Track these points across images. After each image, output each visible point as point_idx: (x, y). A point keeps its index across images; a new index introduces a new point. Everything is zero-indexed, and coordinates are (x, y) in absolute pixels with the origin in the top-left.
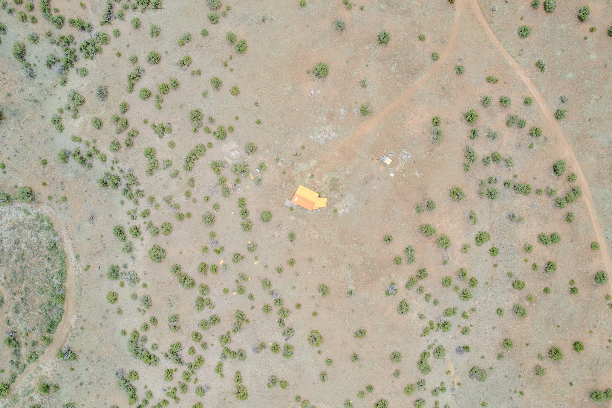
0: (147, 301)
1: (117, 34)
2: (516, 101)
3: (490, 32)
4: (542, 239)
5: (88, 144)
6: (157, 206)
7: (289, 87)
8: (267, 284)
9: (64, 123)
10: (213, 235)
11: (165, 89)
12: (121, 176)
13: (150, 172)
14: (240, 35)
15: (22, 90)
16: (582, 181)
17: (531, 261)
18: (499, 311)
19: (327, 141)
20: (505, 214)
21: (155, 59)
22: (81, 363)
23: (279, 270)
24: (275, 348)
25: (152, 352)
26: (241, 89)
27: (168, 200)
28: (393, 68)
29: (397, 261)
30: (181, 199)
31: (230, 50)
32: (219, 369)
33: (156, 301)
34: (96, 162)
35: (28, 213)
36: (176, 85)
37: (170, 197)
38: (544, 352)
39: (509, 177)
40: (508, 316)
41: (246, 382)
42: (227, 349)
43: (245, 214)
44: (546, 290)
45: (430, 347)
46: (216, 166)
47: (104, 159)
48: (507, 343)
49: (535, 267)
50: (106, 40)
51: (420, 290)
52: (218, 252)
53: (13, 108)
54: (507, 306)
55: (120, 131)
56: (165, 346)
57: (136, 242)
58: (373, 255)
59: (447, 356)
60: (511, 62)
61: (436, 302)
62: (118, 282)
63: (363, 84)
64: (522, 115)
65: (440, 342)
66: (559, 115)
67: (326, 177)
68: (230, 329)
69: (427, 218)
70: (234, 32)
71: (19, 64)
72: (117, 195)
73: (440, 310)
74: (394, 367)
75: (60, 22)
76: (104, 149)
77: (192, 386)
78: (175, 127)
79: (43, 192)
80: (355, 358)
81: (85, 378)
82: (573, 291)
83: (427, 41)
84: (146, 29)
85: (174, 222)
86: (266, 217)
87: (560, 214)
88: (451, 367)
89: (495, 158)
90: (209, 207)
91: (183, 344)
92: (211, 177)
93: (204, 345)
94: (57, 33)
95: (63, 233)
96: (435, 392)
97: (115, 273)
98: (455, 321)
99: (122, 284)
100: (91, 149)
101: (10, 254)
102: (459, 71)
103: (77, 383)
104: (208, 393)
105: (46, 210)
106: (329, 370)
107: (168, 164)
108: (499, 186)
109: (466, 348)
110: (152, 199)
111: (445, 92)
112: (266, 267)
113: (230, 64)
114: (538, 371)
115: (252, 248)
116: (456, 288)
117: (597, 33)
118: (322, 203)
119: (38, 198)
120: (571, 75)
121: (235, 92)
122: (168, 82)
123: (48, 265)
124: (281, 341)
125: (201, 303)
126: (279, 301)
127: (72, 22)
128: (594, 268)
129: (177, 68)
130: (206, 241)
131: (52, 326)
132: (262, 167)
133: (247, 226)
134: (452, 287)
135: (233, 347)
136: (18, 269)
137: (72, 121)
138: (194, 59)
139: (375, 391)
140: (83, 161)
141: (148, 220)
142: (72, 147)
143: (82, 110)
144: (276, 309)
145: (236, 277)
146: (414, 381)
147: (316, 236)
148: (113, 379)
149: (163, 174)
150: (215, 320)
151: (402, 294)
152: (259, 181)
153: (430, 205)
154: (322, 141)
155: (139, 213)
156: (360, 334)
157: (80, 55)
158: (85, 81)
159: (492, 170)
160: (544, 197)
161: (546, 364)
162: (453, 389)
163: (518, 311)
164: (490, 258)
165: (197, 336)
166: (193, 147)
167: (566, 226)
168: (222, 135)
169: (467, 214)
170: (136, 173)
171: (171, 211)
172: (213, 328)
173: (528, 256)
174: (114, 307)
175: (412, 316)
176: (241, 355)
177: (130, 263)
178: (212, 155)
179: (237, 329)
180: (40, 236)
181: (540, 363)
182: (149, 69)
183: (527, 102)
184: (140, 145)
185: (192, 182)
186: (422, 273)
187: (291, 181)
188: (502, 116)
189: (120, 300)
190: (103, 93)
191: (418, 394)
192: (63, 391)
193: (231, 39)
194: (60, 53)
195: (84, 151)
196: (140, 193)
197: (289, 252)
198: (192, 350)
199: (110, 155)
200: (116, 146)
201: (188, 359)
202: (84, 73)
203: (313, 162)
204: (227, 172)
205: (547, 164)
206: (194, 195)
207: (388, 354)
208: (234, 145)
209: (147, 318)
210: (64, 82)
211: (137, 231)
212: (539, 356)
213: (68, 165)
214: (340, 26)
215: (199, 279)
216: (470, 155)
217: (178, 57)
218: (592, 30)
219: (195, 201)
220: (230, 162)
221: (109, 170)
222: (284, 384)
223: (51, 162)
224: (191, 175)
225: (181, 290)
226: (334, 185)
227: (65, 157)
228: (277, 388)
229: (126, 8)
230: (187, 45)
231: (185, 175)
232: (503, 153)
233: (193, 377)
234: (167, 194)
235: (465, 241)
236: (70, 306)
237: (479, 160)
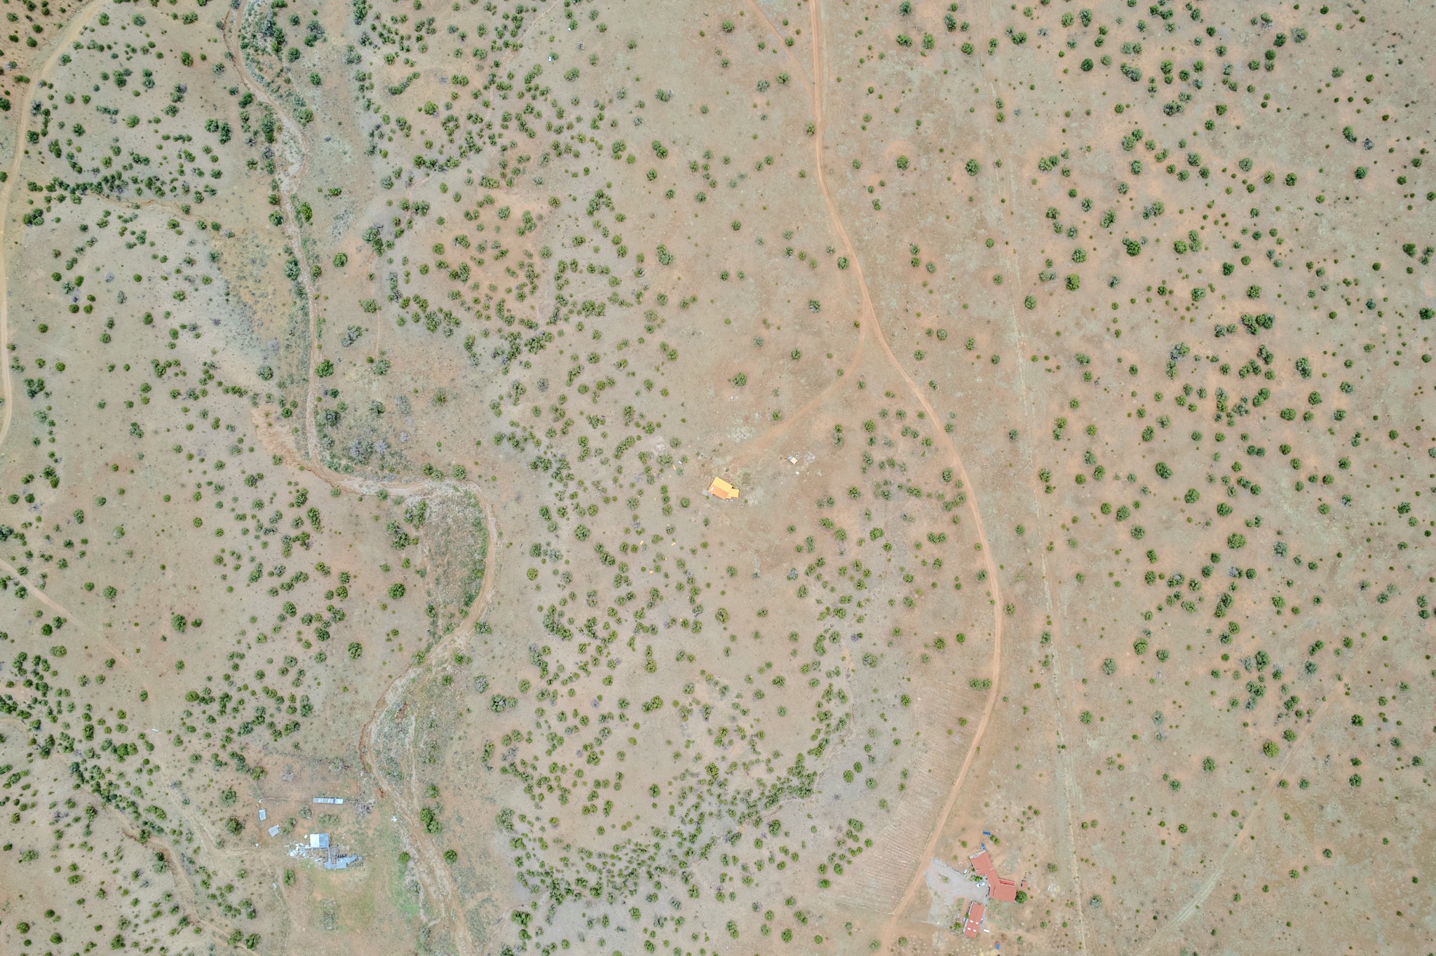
0: (568, 578)
1: (561, 333)
2: (911, 414)
3: (890, 353)
4: (931, 538)
5: (525, 429)
6: (585, 489)
7: (712, 392)
8: (681, 564)
9: (502, 408)
10: (635, 518)
11: (601, 386)
12: (553, 460)
13: (582, 458)
14: (672, 344)
15: (465, 377)
16: (968, 487)
17: (921, 557)
18: (891, 602)
19: (742, 440)
20: (898, 513)
21: (594, 359)
22: (495, 638)
23: (693, 552)
24: (685, 624)
25: (567, 626)
26: (670, 391)
27: (596, 484)
28: (803, 381)
29: (799, 549)
30: (608, 484)
31: (661, 357)
32: (631, 644)
33: (576, 577)
34: (530, 447)
35: (457, 490)
36: (612, 383)
37: (599, 482)
38: (931, 642)
39: (903, 480)
40: (899, 608)
41: (656, 656)
42: (640, 624)
43: (666, 500)
44: (934, 585)
45: (826, 631)
46: (643, 457)
47: (538, 444)
48: (897, 632)
49: (924, 563)
50: (550, 338)
51: (818, 578)
52: (639, 533)
53: (455, 392)
54: (899, 597)
55: (556, 420)
56: (581, 621)
57: (562, 522)
58: (777, 542)
59: (843, 642)
60: (908, 380)
61: (833, 590)
62: (539, 559)
63: (776, 393)
64: (915, 427)
65: (836, 628)
66: (949, 429)
67: (740, 472)
68: (645, 606)
69: (827, 513)
70: (667, 341)
71: (466, 353)
72: (547, 477)
73: (835, 597)
74: (792, 646)
75: (510, 321)
76: (540, 434)
77: (603, 660)
78: (608, 420)
79: (475, 471)
80: (757, 635)
81: (498, 652)
82: (958, 587)
83: (835, 358)
84: (589, 332)
85: (601, 505)
86: (685, 504)
87: (947, 517)
88: (846, 653)
89: (892, 464)
90: (634, 492)
91: (599, 619)
92: (638, 466)
93: (619, 621)
94: (508, 330)
95: (488, 510)
96: (829, 675)
97: (537, 550)
98: (850, 608)
99: (544, 561)
100: (527, 434)
101: (437, 528)
102: (861, 386)
103: (489, 657)
104: (618, 667)
105: (473, 488)
106: (732, 646)
107: (599, 452)
108: (893, 489)
109: (860, 636)
110: (581, 483)
111: (847, 403)
112: (682, 548)
113: (662, 369)
114: (925, 659)
115: (670, 530)
116: (852, 578)
117: (982, 360)
118: (735, 493)
119: (469, 476)
120: (959, 394)
121: (665, 393)
122: (605, 381)
123: (471, 541)
124: (691, 618)
125: (619, 581)
126: (691, 580)
127: (522, 321)
128: (977, 566)
129: (614, 369)
130: (628, 522)
131: (469, 600)
132: (684, 460)
133: (667, 511)
134: (847, 576)
135: (646, 623)
136: (442, 543)
137: (511, 408)
138: (630, 362)
139: (774, 668)
140: (517, 445)
141: (575, 501)
142: (508, 430)
143: (522, 398)
144: (688, 588)
145: (654, 557)
146: (809, 661)
147: (728, 523)
148: (524, 653)
149: (594, 461)
150: (631, 597)
151: (802, 579)
152: (680, 472)
153: (831, 502)
154: (738, 440)
155: (567, 494)
156: (763, 613)
157: (525, 349)
158: (527, 373)
159: (888, 473)
160: (934, 500)
161: (930, 652)
162: (848, 676)
163: (909, 603)
164: (884, 553)
165: (613, 612)
166: (623, 439)
167: (954, 527)
168: (650, 429)
169: (863, 512)
170: (568, 459)
171: (598, 494)
172: (629, 603)
173: (918, 553)
174: (533, 584)
175: (810, 600)
176: (653, 630)
177: (554, 541)
178: (641, 446)
179: (651, 605)
180: (467, 512)
181: (927, 652)
182: (589, 367)
183: (921, 415)
184: (575, 434)
185: (619, 470)
186: (820, 563)
187: (709, 473)
188: (898, 427)
189: (539, 577)
190: (543, 385)
191: (813, 674)
192: (475, 664)
193: (664, 347)
194: (506, 346)
195: (519, 434)
196: (570, 477)
197: (703, 535)
198: (607, 626)
199: (545, 441)
200: (551, 433)
201: (602, 633)
202: (527, 365)
203: (729, 458)
204: (652, 463)
205: (937, 471)
206: (621, 481)
207: (786, 634)
208: (661, 439)
209: (566, 593)
210: (506, 372)
211: (563, 512)
212: (926, 646)
213: (500, 447)
214: (759, 343)
215: (620, 558)
216: (868, 460)
217: (615, 359)
218: (978, 357)
219: (621, 486)
220: (656, 454)
221: (541, 454)
222: (691, 659)
223: (484, 444)
224: (619, 463)
225: (601, 568)
226: (746, 479)
227: (499, 439)
228: (685, 663)
229: (571, 312)
230: (625, 349)
231: (614, 463)
232: (898, 459)
233: (605, 652)
234: (595, 478)
235: (860, 535)
236: (488, 581)
237: (875, 465)
